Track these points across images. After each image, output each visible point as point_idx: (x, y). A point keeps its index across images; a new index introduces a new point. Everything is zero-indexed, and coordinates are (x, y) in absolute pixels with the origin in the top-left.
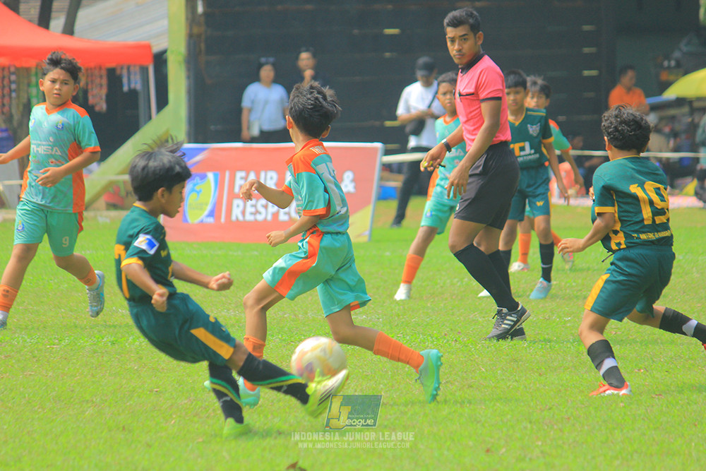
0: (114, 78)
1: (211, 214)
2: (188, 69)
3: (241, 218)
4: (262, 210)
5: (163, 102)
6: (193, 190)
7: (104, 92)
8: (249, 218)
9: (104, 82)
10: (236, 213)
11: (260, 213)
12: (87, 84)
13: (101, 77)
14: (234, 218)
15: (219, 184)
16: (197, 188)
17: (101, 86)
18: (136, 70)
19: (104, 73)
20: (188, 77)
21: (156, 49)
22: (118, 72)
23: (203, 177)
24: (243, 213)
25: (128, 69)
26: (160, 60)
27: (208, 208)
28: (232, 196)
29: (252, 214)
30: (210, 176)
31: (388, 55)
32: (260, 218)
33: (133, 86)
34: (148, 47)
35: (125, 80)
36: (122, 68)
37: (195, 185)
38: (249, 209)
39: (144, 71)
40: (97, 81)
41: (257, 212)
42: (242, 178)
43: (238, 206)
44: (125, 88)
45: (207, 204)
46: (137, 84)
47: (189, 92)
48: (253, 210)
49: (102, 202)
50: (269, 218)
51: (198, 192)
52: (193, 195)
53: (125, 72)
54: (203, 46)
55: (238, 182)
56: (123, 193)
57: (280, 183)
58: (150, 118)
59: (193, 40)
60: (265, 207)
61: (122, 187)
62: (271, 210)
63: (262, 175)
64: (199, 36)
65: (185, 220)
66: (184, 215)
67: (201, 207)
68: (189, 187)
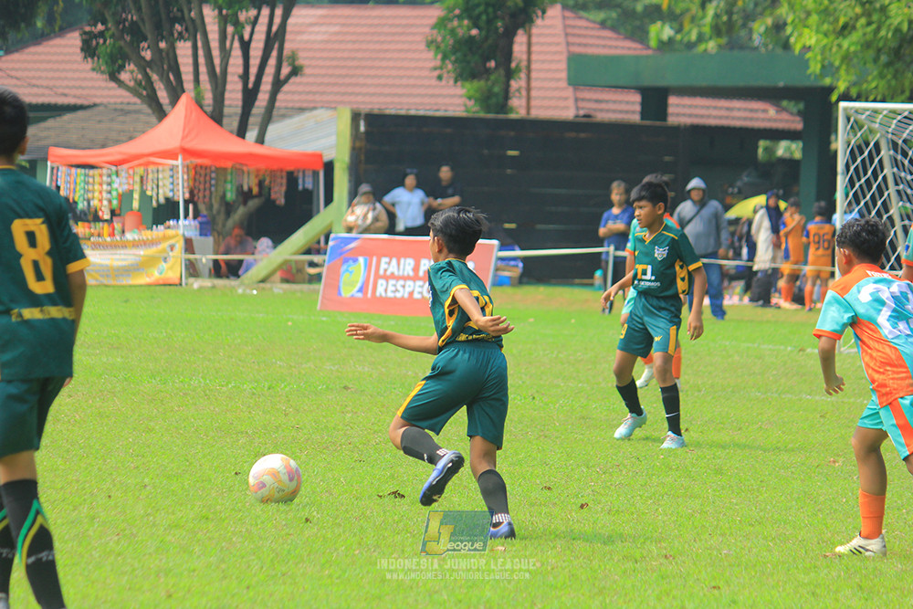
0: (292, 179)
1: (360, 290)
2: (350, 175)
3: (383, 294)
4: (401, 289)
5: (329, 199)
6: (347, 270)
7: (284, 189)
8: (390, 295)
9: (284, 181)
10: (380, 291)
11: (399, 292)
12: (270, 182)
13: (282, 178)
14: (378, 294)
15: (368, 267)
16: (350, 269)
17: (281, 184)
18: (309, 173)
19: (284, 174)
20: (350, 181)
21: (326, 158)
22: (295, 174)
23: (355, 260)
24: (386, 290)
25: (304, 172)
26: (329, 167)
27: (358, 286)
28: (377, 276)
29: (392, 291)
30: (361, 260)
31: (509, 171)
32: (399, 295)
33: (306, 187)
34: (320, 156)
35: (300, 181)
36: (298, 171)
37: (348, 266)
38: (391, 288)
39: (316, 174)
40: (279, 180)
41: (397, 291)
42: (386, 263)
43: (382, 285)
44: (300, 187)
45: (357, 282)
46: (309, 186)
47: (350, 193)
48: (393, 289)
49: (278, 276)
50: (406, 296)
51: (351, 272)
52: (347, 274)
53: (301, 175)
54: (363, 157)
55: (383, 266)
56: (294, 271)
57: (416, 269)
58: (318, 212)
59: (355, 152)
60: (404, 287)
61: (294, 266)
62: (408, 290)
63: (402, 261)
64: (360, 149)
65: (340, 294)
66: (339, 290)
67: (352, 284)
68: (344, 267)
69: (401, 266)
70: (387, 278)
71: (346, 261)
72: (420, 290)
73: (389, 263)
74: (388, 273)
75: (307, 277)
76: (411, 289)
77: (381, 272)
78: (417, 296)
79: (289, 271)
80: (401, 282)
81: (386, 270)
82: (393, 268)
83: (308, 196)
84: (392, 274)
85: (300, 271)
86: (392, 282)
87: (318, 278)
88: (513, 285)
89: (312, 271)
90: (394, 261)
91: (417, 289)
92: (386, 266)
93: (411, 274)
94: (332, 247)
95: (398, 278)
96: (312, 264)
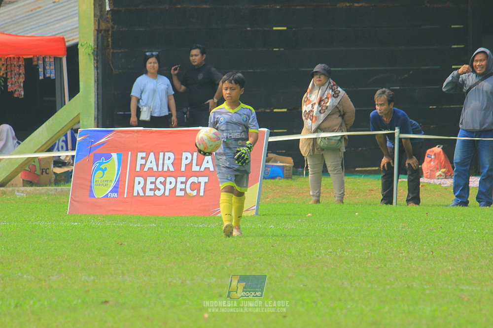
1: (115, 189)
2: (97, 61)
3: (142, 194)
4: (161, 187)
5: (74, 89)
6: (99, 169)
7: (22, 79)
8: (149, 193)
9: (22, 71)
10: (138, 188)
11: (159, 190)
12: (7, 73)
13: (19, 67)
14: (135, 194)
15: (122, 163)
16: (103, 166)
17: (19, 75)
18: (50, 60)
19: (22, 62)
20: (97, 68)
21: (69, 42)
22: (35, 62)
23: (108, 157)
24: (144, 189)
25: (44, 60)
26: (73, 52)
27: (113, 184)
28: (134, 174)
29: (151, 190)
30: (114, 155)
31: (276, 50)
32: (158, 193)
33: (48, 75)
34: (63, 40)
35: (41, 70)
36: (38, 60)
37: (101, 164)
38: (149, 186)
39: (58, 61)
40: (16, 70)
41: (156, 188)
42: (142, 158)
43: (139, 183)
44: (41, 77)
45: (111, 181)
46: (51, 74)
47: (97, 81)
48: (153, 186)
49: (19, 178)
50: (167, 193)
51: (104, 170)
52: (100, 173)
53: (40, 63)
54: (110, 40)
55: (140, 162)
56: (38, 172)
57: (177, 163)
58: (63, 103)
59: (101, 34)
60: (164, 183)
61: (37, 164)
62: (168, 187)
63: (161, 154)
64: (107, 31)
65: (92, 195)
66: (91, 191)
67: (105, 183)
68: (96, 164)
69: (161, 162)
70: (145, 175)
71: (97, 158)
72: (183, 186)
73: (146, 158)
74: (146, 169)
75: (54, 176)
76: (172, 186)
77: (138, 169)
78: (179, 193)
79: (32, 171)
80: (162, 179)
81: (143, 166)
82: (151, 163)
83: (50, 86)
84: (151, 169)
85: (44, 171)
86: (150, 179)
87: (67, 178)
88: (288, 177)
89: (59, 170)
90: (152, 155)
91: (180, 186)
92: (143, 162)
93: (172, 169)
94: (81, 142)
95: (157, 175)
96: (58, 163)
